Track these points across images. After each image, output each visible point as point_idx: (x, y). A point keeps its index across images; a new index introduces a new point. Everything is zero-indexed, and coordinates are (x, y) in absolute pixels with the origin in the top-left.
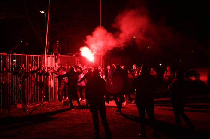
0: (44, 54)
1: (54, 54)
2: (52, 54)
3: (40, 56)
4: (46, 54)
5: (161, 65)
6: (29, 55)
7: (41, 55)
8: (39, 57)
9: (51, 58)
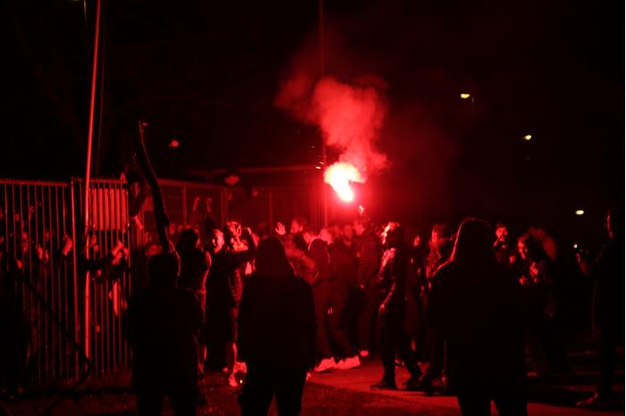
0: (84, 176)
1: (123, 176)
2: (118, 177)
3: (64, 185)
4: (92, 176)
5: (580, 212)
6: (17, 182)
7: (68, 181)
8: (60, 188)
9: (112, 191)
